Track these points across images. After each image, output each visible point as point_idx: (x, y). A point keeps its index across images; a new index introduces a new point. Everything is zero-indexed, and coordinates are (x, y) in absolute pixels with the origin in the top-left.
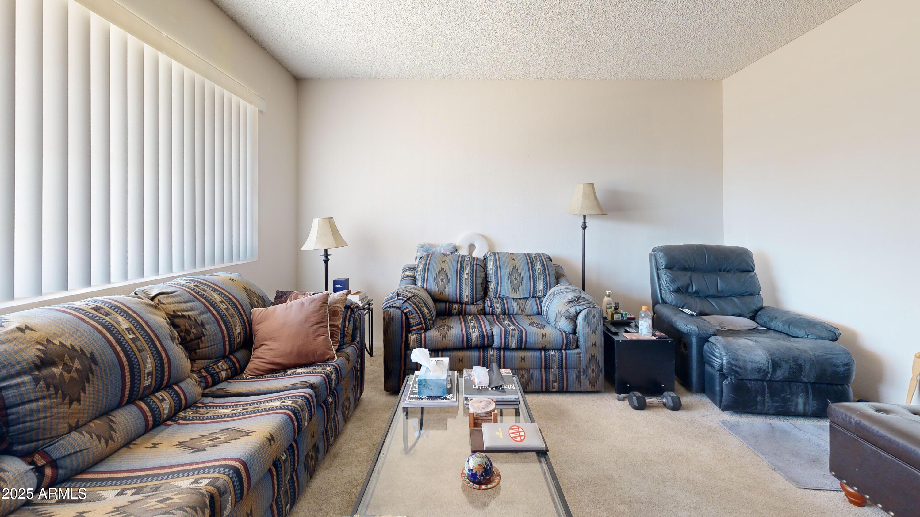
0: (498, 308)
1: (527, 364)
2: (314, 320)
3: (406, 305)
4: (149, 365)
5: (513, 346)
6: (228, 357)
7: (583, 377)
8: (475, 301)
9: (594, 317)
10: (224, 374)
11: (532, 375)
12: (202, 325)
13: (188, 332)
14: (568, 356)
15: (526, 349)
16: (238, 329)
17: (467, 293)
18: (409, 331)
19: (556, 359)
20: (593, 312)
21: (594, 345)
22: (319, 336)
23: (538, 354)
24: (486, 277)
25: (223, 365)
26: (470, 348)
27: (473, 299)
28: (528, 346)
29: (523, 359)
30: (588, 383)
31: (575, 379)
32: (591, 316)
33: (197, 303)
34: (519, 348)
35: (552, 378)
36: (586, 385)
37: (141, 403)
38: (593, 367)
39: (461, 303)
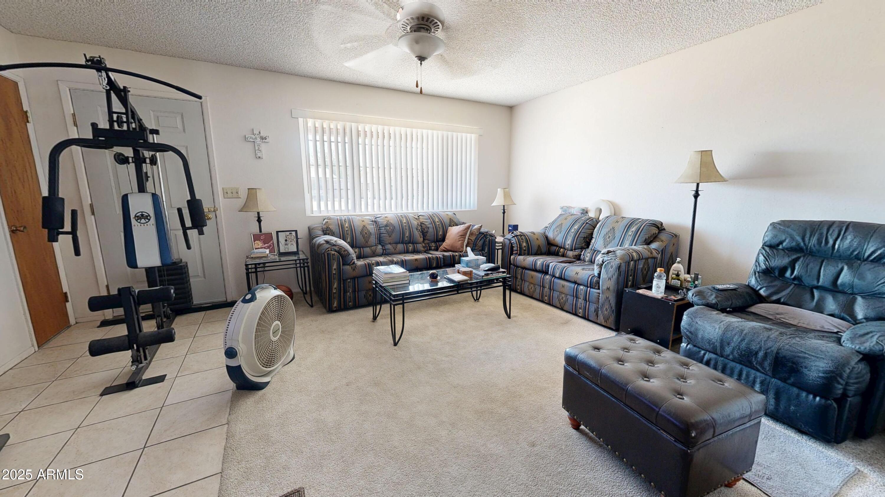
0: (587, 257)
1: (566, 290)
2: (460, 234)
3: (513, 239)
4: (407, 235)
5: (557, 275)
6: (436, 242)
7: (600, 312)
8: (573, 248)
9: (612, 267)
10: (433, 248)
11: (568, 299)
12: (428, 228)
13: (424, 229)
14: (591, 292)
15: (564, 279)
16: (441, 233)
17: (569, 242)
18: (512, 254)
19: (583, 293)
20: (612, 263)
21: (608, 289)
22: (460, 241)
23: (572, 285)
24: (592, 234)
25: (433, 244)
26: (536, 270)
27: (572, 247)
28: (566, 278)
29: (563, 286)
30: (602, 318)
31: (593, 312)
32: (610, 266)
33: (429, 220)
34: (560, 278)
35: (579, 305)
36: (601, 319)
37: (405, 245)
38: (607, 306)
39: (564, 248)
